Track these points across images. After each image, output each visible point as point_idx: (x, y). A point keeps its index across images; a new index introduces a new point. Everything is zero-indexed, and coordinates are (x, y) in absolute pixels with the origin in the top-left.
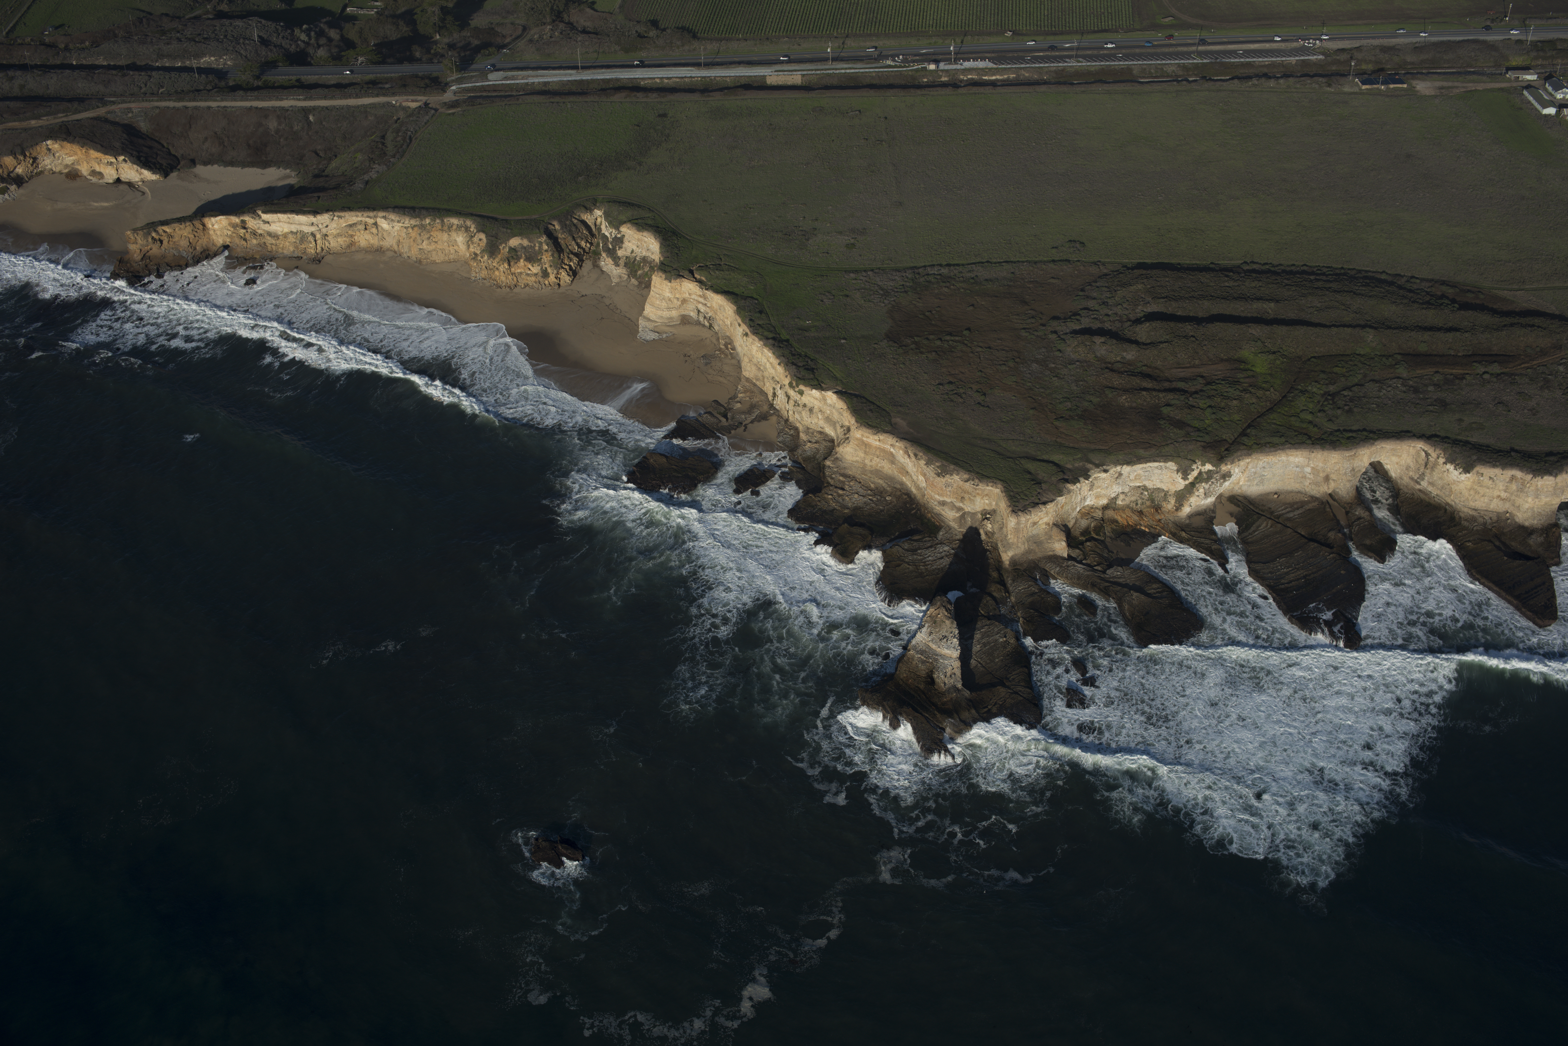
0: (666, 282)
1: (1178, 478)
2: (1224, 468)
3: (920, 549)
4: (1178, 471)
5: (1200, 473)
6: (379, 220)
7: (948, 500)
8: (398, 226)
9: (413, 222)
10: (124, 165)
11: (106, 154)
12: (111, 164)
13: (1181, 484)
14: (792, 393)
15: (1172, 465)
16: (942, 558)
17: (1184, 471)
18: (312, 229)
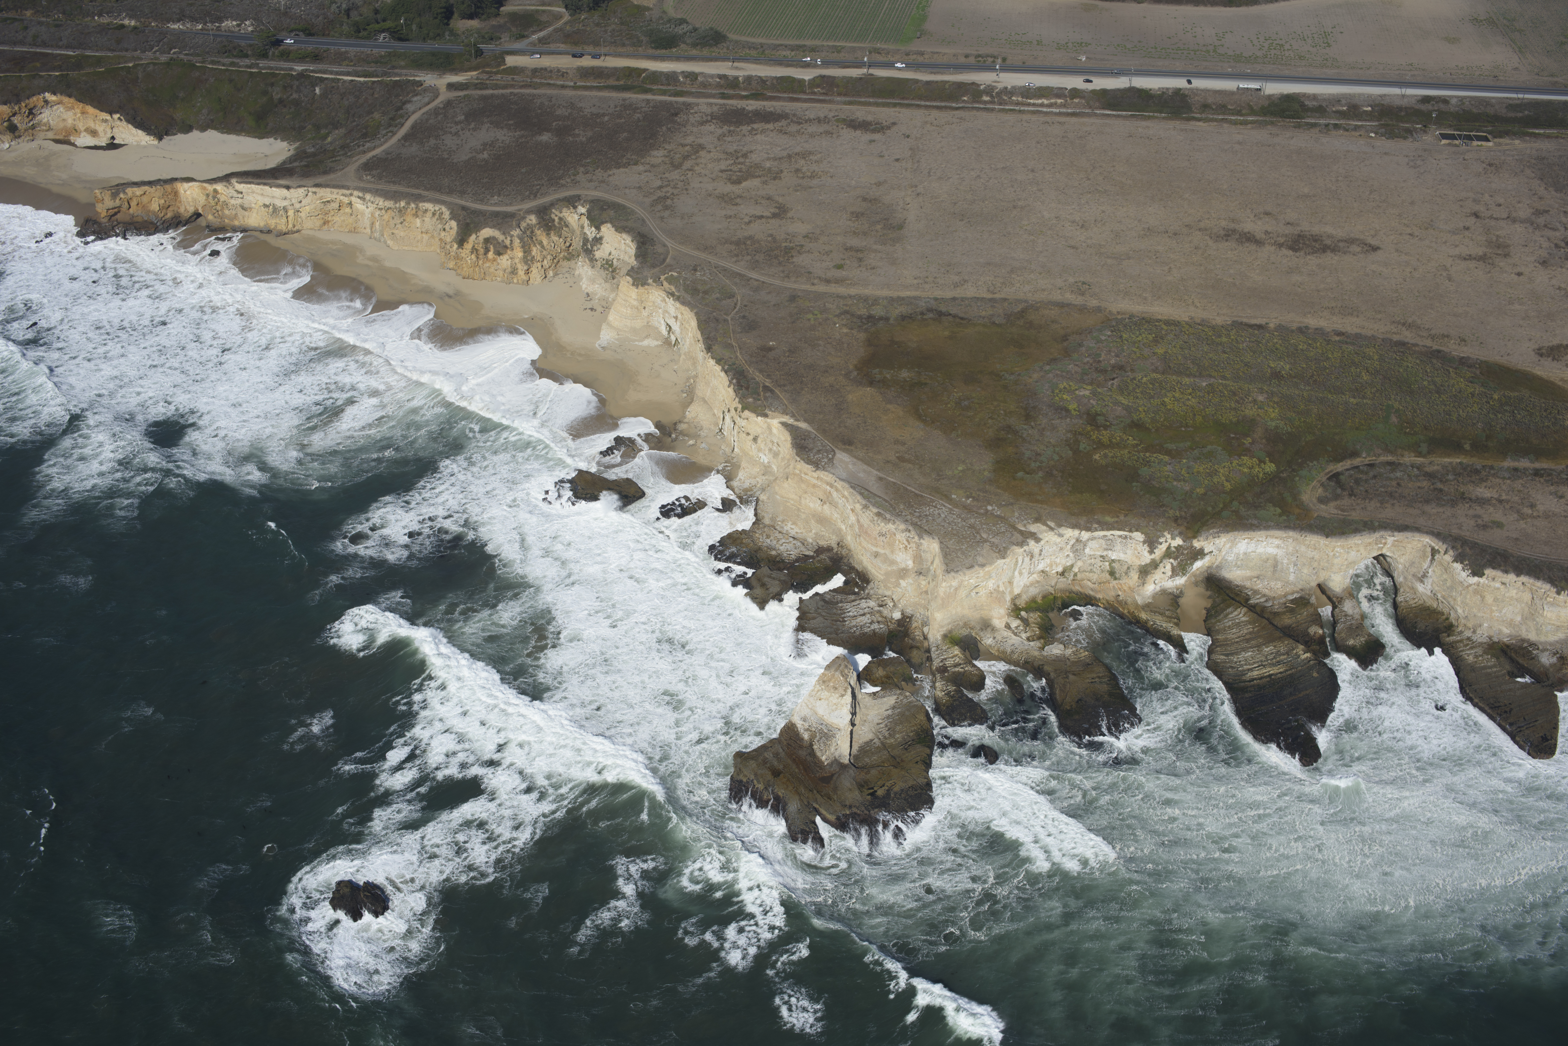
0: (634, 288)
1: (1144, 551)
2: (1197, 544)
3: (841, 602)
4: (1144, 542)
5: (1169, 547)
6: (354, 200)
7: (882, 551)
10: (118, 123)
11: (102, 111)
12: (106, 121)
13: (1147, 558)
14: (737, 418)
15: (1139, 536)
16: (864, 615)
17: (1151, 543)
18: (285, 203)
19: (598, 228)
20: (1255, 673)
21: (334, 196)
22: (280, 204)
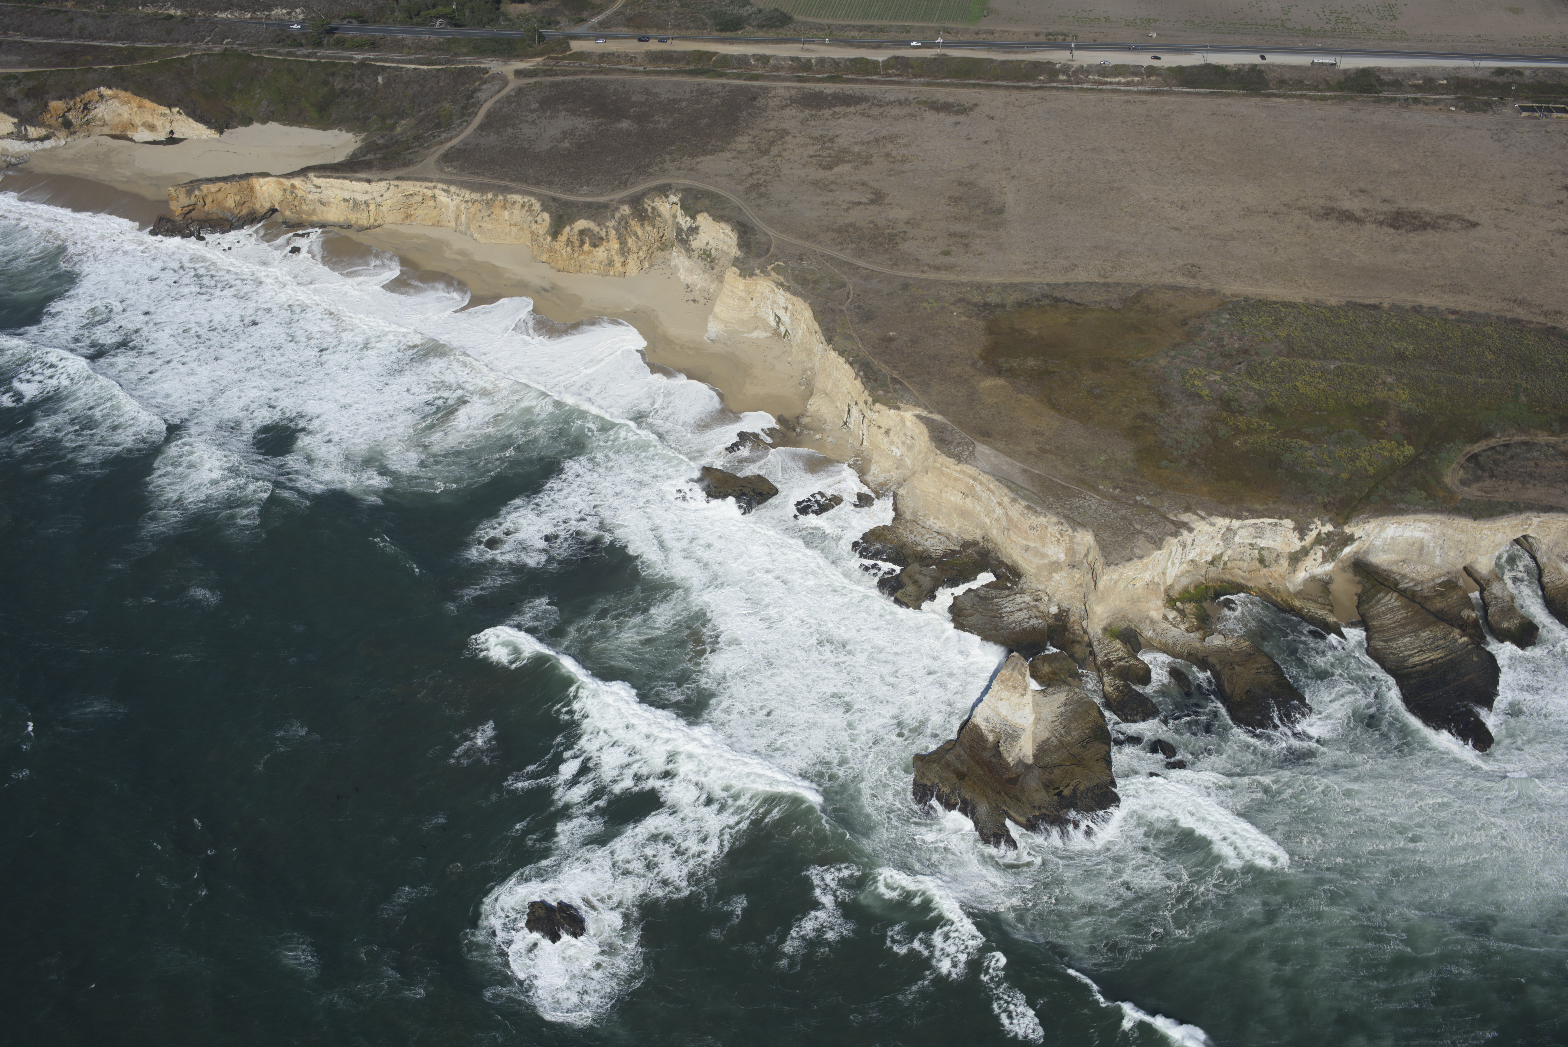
1: (1294, 537)
2: (1348, 530)
3: (996, 597)
4: (1294, 529)
5: (1319, 534)
6: (437, 192)
7: (1033, 545)
8: (457, 200)
9: (474, 196)
14: (867, 411)
15: (1288, 523)
17: (1302, 530)
18: (366, 197)
19: (693, 218)
20: (1416, 659)
21: (417, 189)
22: (361, 198)
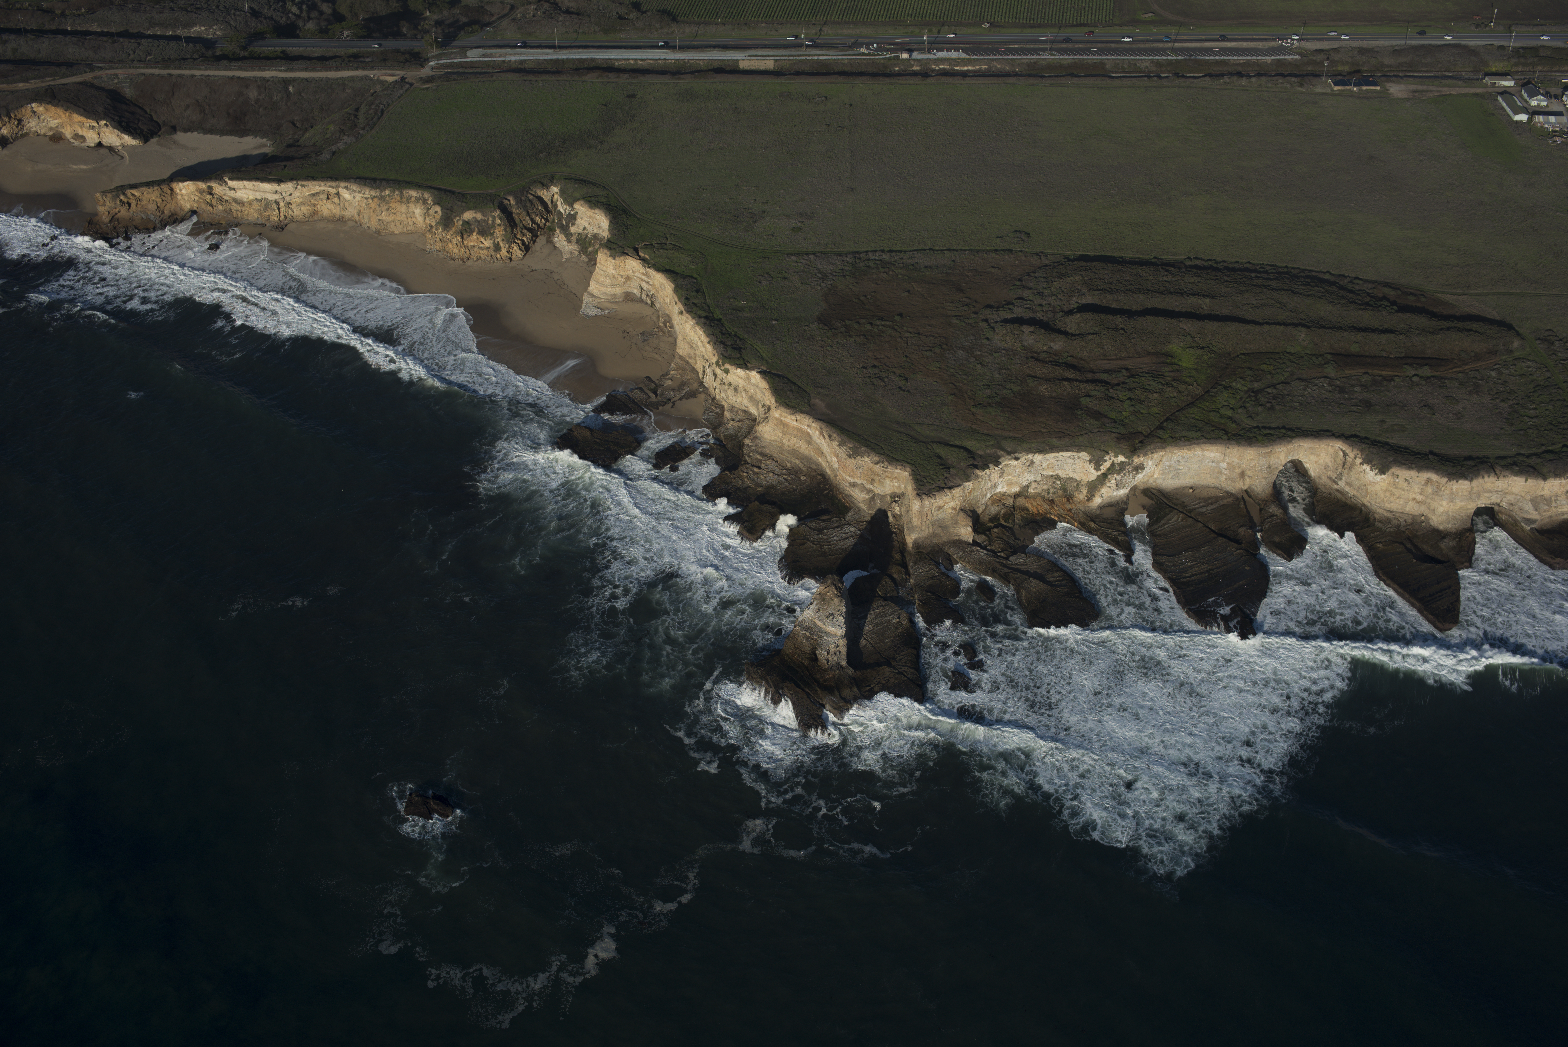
0: (611, 259)
1: (1091, 468)
2: (1137, 460)
3: (826, 528)
4: (1090, 461)
5: (1113, 464)
6: (341, 190)
7: (859, 482)
8: (358, 197)
9: (373, 193)
10: (105, 129)
11: (88, 118)
12: (93, 128)
13: (1093, 474)
14: (718, 371)
15: (1084, 455)
16: (847, 538)
17: (1097, 461)
18: (277, 197)
19: (571, 205)
20: (1195, 570)
21: (322, 188)
22: (272, 197)
